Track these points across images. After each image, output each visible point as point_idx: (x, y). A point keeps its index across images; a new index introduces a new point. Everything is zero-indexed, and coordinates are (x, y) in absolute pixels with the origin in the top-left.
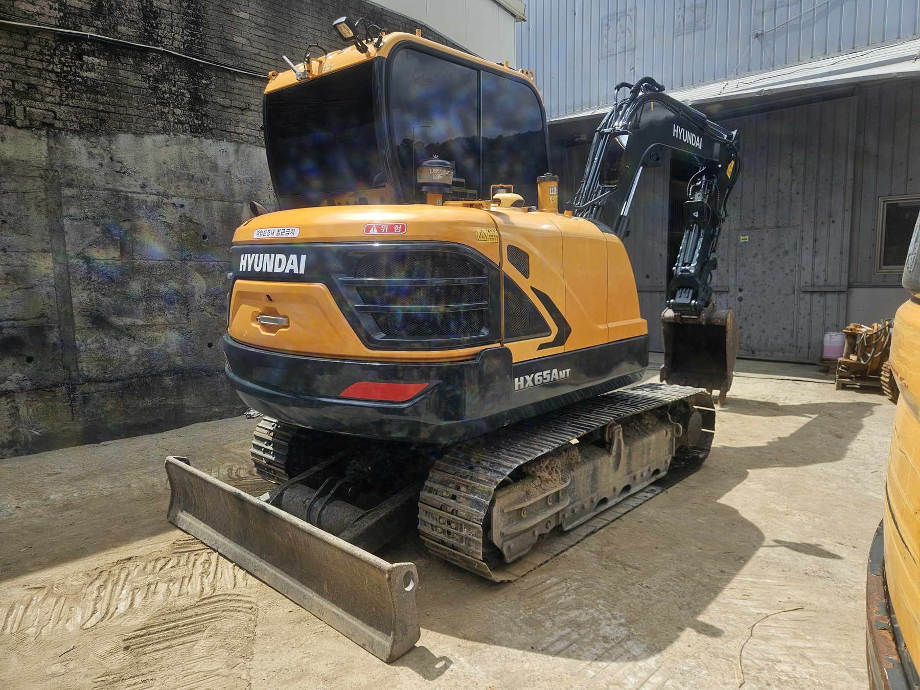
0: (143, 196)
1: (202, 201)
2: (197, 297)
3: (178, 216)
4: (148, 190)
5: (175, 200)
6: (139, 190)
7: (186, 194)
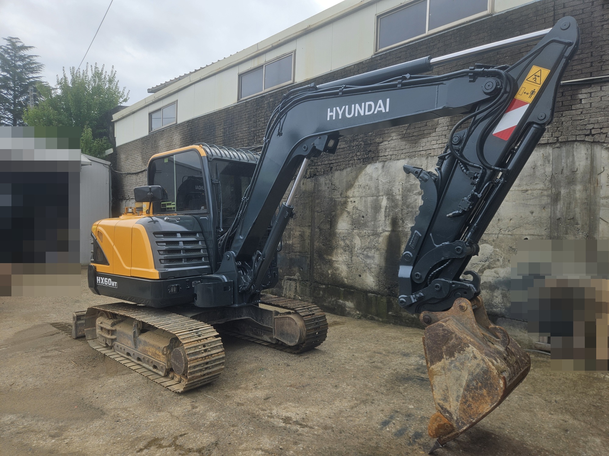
0: (340, 199)
1: (363, 198)
2: (356, 249)
3: (352, 207)
4: (343, 196)
5: (352, 199)
6: (339, 196)
7: (357, 195)
